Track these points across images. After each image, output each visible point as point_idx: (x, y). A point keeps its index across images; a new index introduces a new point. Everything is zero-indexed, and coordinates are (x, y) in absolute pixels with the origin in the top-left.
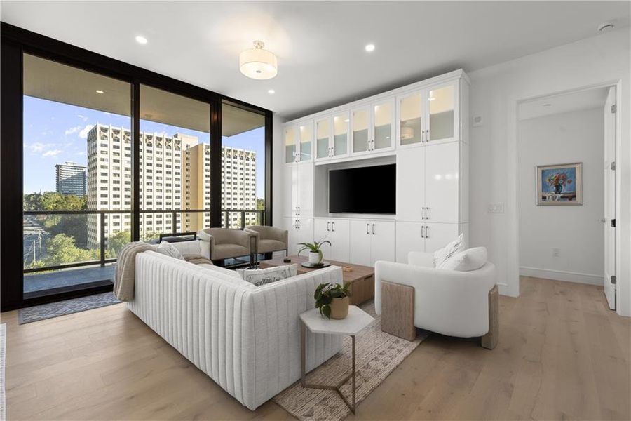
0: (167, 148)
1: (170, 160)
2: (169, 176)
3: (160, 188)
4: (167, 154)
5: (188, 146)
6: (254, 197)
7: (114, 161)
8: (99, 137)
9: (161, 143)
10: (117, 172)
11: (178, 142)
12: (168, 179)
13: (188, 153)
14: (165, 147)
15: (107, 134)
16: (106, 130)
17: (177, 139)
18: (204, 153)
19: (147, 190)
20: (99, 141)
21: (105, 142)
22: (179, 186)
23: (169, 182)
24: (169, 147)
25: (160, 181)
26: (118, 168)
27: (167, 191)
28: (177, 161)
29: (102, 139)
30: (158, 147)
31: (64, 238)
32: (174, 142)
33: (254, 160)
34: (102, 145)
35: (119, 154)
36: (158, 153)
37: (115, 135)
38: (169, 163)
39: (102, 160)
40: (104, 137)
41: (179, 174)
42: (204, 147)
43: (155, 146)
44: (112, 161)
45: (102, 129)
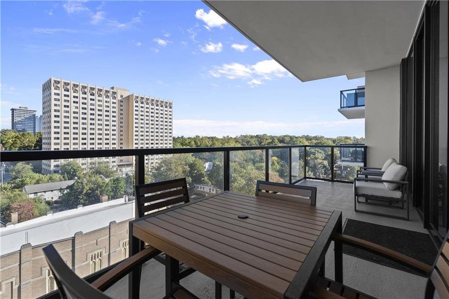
1: (108, 107)
2: (107, 118)
3: (100, 127)
4: (106, 102)
5: (122, 96)
6: (171, 135)
7: (65, 106)
8: (53, 88)
9: (101, 93)
10: (67, 115)
12: (106, 120)
13: (122, 101)
14: (104, 97)
15: (59, 85)
16: (59, 82)
17: (113, 91)
18: (134, 102)
20: (53, 91)
21: (57, 91)
23: (108, 123)
24: (107, 97)
25: (100, 122)
26: (67, 112)
27: (106, 130)
28: (113, 107)
29: (55, 89)
31: (24, 165)
32: (111, 93)
33: (171, 108)
34: (55, 94)
35: (68, 101)
36: (99, 101)
37: (65, 86)
38: (108, 109)
39: (56, 105)
40: (57, 88)
41: (115, 117)
42: (134, 97)
43: (97, 95)
44: (63, 106)
45: (55, 82)
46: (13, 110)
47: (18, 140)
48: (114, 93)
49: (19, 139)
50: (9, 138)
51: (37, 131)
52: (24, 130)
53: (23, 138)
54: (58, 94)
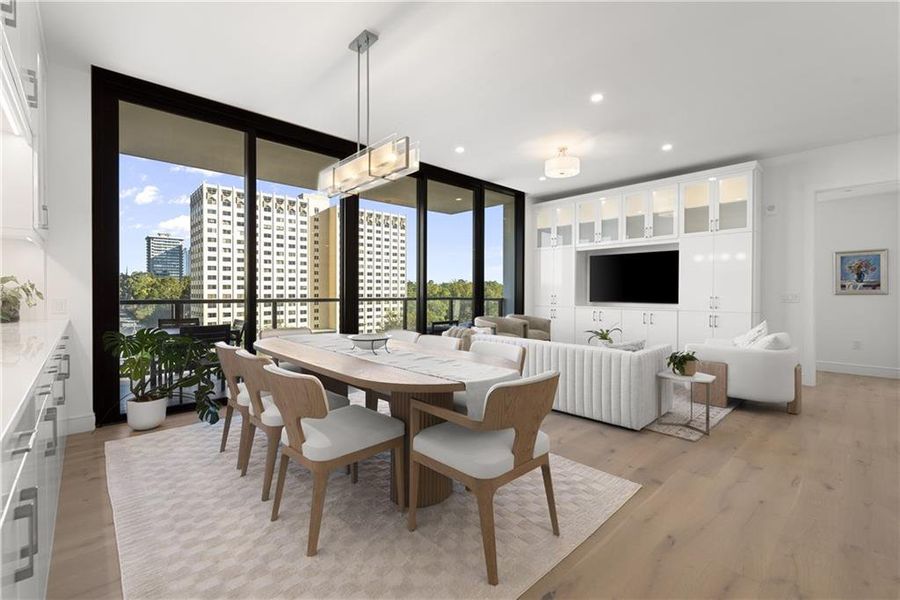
0: (290, 213)
1: (294, 230)
2: (293, 250)
3: (281, 266)
4: (290, 221)
5: (316, 210)
6: (403, 279)
7: (225, 231)
8: (205, 201)
9: (282, 206)
10: (228, 246)
11: (304, 205)
12: (291, 254)
13: (316, 220)
14: (287, 212)
15: (215, 196)
16: (214, 191)
17: (302, 201)
19: (265, 269)
20: (206, 206)
21: (213, 207)
22: (305, 264)
23: (293, 259)
24: (292, 212)
25: (281, 258)
26: (228, 241)
27: (290, 271)
28: (302, 231)
29: (210, 203)
30: (278, 212)
32: (299, 205)
33: (403, 228)
34: (209, 211)
35: (229, 222)
36: (278, 220)
37: (224, 197)
38: (293, 234)
39: (210, 230)
40: (211, 201)
41: (305, 247)
42: (338, 211)
43: (275, 210)
44: (221, 232)
45: (209, 190)
46: (149, 239)
49: (156, 287)
50: (143, 288)
51: (185, 274)
52: (165, 273)
53: (163, 287)
54: (214, 212)
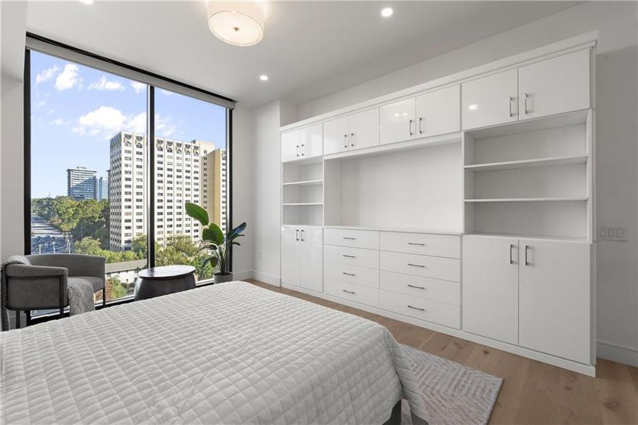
0: (187, 154)
1: (189, 166)
2: (188, 180)
3: (180, 192)
4: (187, 159)
5: (205, 152)
7: (138, 166)
8: (123, 144)
9: (181, 149)
10: (140, 177)
12: (187, 183)
13: (205, 158)
14: (185, 153)
15: (130, 141)
16: (130, 137)
17: (195, 145)
18: (221, 158)
19: (168, 194)
20: (124, 148)
21: (129, 148)
22: (197, 190)
23: (188, 187)
25: (179, 186)
26: (140, 173)
27: (187, 195)
28: (195, 166)
29: (126, 145)
31: (91, 241)
32: (193, 148)
34: (126, 151)
35: (141, 160)
36: (178, 158)
37: (138, 142)
38: (188, 169)
39: (127, 165)
40: (128, 144)
41: (197, 178)
42: (221, 153)
43: (176, 151)
44: (135, 167)
45: (126, 136)
46: (69, 171)
47: (80, 209)
48: (196, 148)
50: (68, 208)
54: (130, 152)
